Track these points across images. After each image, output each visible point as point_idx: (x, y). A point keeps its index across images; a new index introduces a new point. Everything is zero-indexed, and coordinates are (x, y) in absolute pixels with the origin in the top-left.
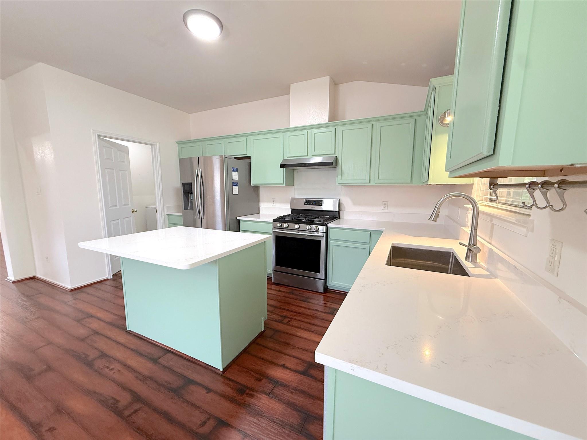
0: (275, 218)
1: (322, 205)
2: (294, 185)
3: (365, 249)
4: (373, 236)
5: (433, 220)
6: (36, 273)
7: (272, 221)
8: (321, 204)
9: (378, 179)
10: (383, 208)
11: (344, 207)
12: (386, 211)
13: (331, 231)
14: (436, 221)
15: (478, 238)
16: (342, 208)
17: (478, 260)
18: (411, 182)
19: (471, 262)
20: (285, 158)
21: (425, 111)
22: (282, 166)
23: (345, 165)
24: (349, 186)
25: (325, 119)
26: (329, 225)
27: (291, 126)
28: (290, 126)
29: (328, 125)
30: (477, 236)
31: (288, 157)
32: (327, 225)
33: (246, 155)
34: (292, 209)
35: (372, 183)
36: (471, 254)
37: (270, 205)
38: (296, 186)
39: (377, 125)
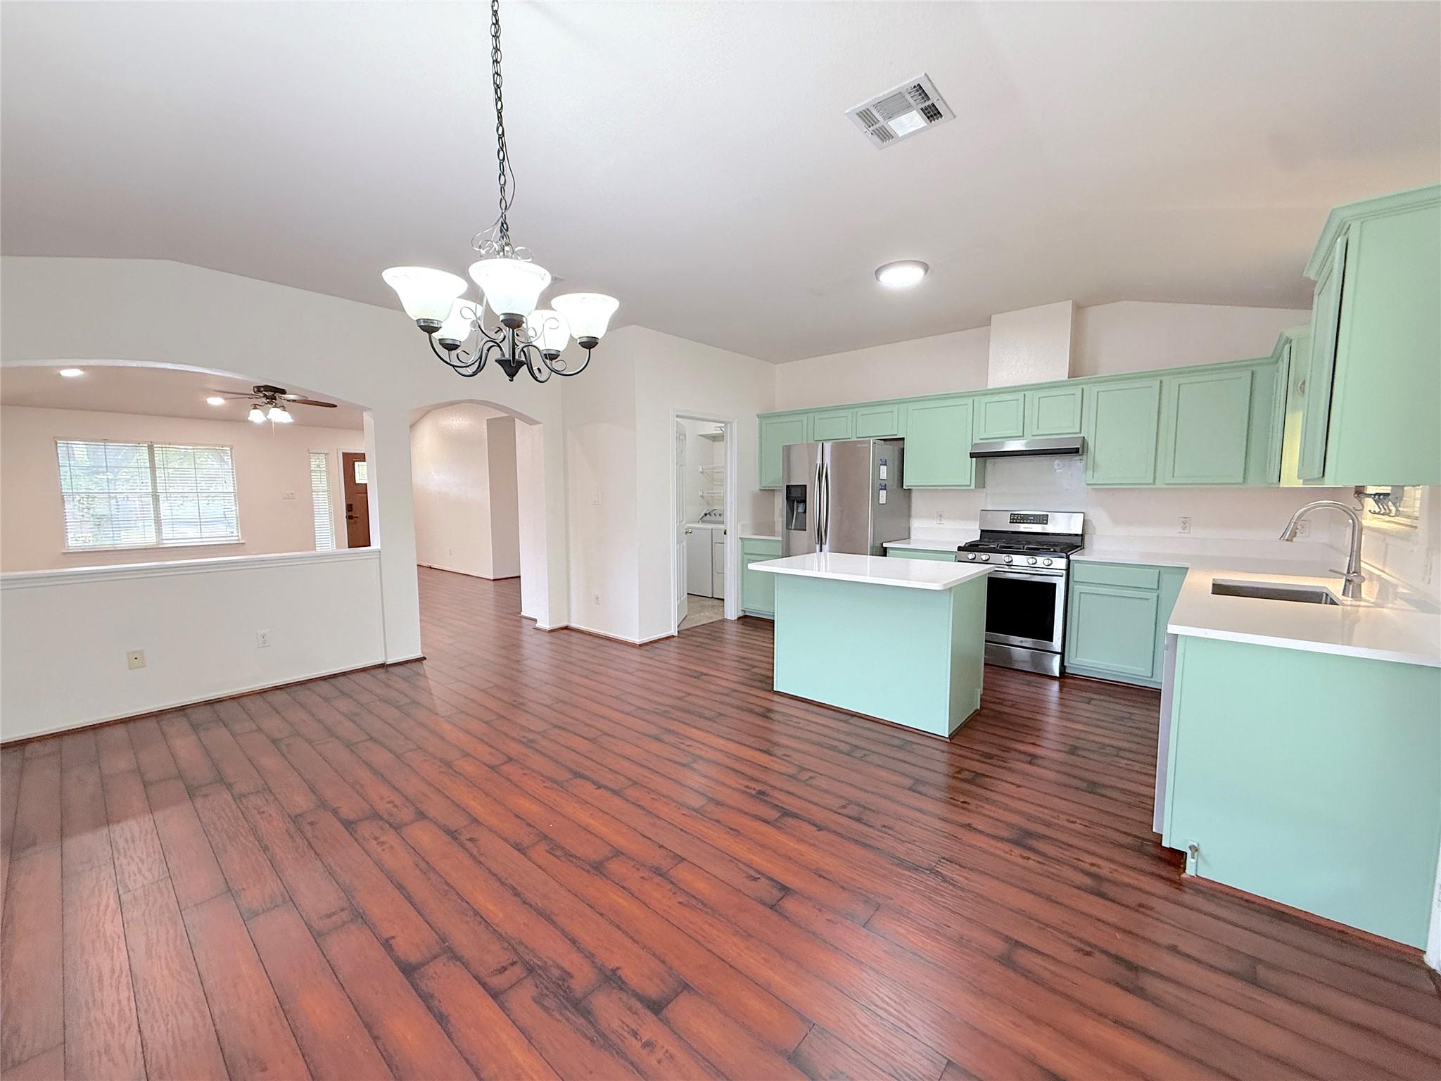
0: (962, 545)
1: (1046, 524)
2: (984, 487)
3: (1148, 599)
4: (1165, 577)
5: (1287, 540)
6: (569, 621)
7: (956, 550)
8: (1045, 522)
9: (1173, 476)
10: (1179, 529)
11: (1094, 527)
12: (1186, 535)
13: (1076, 568)
14: (1291, 540)
15: (1363, 565)
16: (1089, 530)
17: (1363, 595)
18: (1244, 478)
19: (1352, 597)
20: (977, 441)
21: (1272, 357)
22: (972, 455)
23: (1099, 450)
24: (1105, 491)
25: (1063, 374)
26: (1072, 557)
27: (990, 387)
28: (987, 385)
29: (1066, 383)
30: (1362, 563)
31: (981, 439)
32: (1068, 557)
33: (896, 435)
34: (982, 531)
35: (1157, 485)
36: (1351, 586)
37: (933, 524)
38: (989, 489)
39: (1171, 384)
